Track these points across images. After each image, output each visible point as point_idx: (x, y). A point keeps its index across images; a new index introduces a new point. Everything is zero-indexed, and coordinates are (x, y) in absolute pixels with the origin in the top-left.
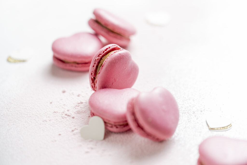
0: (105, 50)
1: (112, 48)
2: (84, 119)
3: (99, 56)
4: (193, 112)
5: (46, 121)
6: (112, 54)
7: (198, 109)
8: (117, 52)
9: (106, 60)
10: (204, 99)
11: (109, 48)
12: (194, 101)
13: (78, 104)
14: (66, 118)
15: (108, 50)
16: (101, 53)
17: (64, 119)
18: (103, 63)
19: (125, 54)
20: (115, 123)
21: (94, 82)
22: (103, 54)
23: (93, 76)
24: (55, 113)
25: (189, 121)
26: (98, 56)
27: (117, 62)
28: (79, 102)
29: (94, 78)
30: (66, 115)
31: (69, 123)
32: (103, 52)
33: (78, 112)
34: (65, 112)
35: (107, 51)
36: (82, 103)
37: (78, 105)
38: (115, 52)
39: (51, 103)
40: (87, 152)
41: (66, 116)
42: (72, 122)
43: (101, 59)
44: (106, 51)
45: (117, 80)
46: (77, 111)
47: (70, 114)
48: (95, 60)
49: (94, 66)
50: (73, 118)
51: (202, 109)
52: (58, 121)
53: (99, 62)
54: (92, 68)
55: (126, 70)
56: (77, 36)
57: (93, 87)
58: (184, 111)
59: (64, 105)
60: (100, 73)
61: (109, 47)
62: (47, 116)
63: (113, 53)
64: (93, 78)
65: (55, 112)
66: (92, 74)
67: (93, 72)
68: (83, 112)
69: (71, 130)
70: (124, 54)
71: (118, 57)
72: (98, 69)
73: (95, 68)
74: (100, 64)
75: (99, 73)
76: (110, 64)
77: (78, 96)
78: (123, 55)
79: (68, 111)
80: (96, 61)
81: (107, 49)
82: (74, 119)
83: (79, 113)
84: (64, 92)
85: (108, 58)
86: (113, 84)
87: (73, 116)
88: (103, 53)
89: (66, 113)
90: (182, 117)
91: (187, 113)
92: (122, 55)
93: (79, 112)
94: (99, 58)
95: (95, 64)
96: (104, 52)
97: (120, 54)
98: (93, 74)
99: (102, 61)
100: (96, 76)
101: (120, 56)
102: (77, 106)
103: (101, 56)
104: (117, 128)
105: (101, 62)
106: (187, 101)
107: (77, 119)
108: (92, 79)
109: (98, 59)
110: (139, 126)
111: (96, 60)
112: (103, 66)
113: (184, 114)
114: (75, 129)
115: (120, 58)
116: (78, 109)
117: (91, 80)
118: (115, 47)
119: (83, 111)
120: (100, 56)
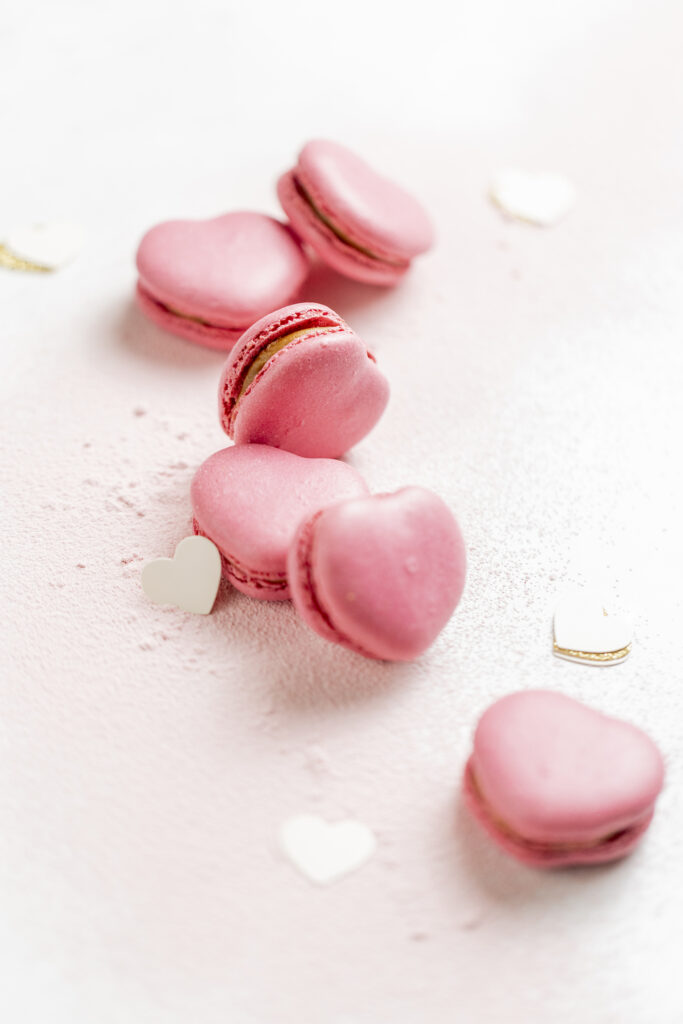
0: (283, 322)
1: (305, 317)
2: (173, 525)
3: (258, 337)
4: (524, 577)
5: (53, 509)
6: (299, 342)
7: (543, 570)
8: (318, 335)
9: (276, 356)
10: (577, 534)
11: (298, 317)
12: (541, 535)
13: (173, 467)
14: (118, 510)
15: (291, 323)
16: (267, 330)
17: (109, 511)
18: (266, 365)
19: (340, 349)
20: (254, 572)
21: (230, 412)
22: (271, 333)
23: (230, 396)
24: (88, 486)
25: (502, 604)
26: (254, 336)
27: (311, 371)
28: (176, 461)
29: (233, 402)
30: (121, 499)
31: (122, 532)
32: (272, 327)
33: (162, 499)
34: (121, 488)
35: (287, 325)
36: (183, 466)
37: (169, 471)
38: (310, 337)
39: (87, 445)
40: (146, 648)
41: (119, 505)
42: (133, 530)
43: (263, 347)
44: (284, 326)
45: (303, 423)
46: (159, 494)
47: (135, 498)
48: (242, 347)
49: (235, 366)
50: (140, 515)
51: (557, 571)
52: (91, 515)
53: (254, 358)
54: (231, 370)
55: (337, 395)
56: (231, 222)
57: (224, 427)
58: (498, 565)
59: (127, 461)
60: (250, 391)
61: (298, 315)
62: (59, 490)
63: (305, 337)
64: (227, 400)
65: (89, 482)
66: (226, 388)
67: (231, 381)
68: (179, 500)
69: (119, 558)
70: (337, 350)
71: (316, 354)
72: (247, 378)
73: (238, 373)
74: (256, 365)
75: (247, 390)
76: (284, 373)
77: (181, 437)
78: (335, 352)
79: (132, 485)
80: (246, 351)
81: (290, 318)
82: (140, 520)
83: (164, 503)
84: (139, 413)
85: (282, 353)
86: (289, 434)
87: (140, 509)
88: (273, 330)
89: (122, 493)
90: (484, 586)
91: (505, 576)
92: (332, 350)
93: (164, 499)
94: (257, 344)
95: (241, 359)
96: (276, 327)
97: (324, 347)
98: (230, 390)
99: (263, 356)
100: (238, 397)
101: (323, 352)
102: (162, 474)
103: (264, 338)
104: (259, 586)
105: (261, 356)
106: (520, 533)
107: (150, 520)
108: (225, 404)
109: (253, 346)
110: (316, 606)
111: (246, 347)
112: (262, 374)
113: (493, 576)
114: (135, 556)
115: (323, 358)
116: (165, 485)
117: (222, 405)
118: (317, 315)
119: (178, 497)
120: (261, 337)
